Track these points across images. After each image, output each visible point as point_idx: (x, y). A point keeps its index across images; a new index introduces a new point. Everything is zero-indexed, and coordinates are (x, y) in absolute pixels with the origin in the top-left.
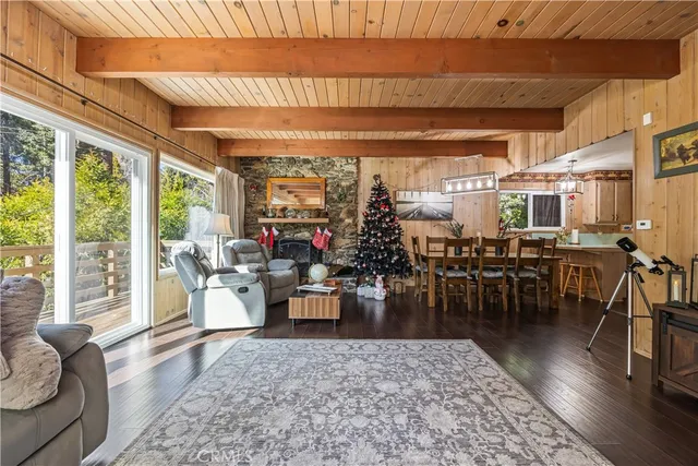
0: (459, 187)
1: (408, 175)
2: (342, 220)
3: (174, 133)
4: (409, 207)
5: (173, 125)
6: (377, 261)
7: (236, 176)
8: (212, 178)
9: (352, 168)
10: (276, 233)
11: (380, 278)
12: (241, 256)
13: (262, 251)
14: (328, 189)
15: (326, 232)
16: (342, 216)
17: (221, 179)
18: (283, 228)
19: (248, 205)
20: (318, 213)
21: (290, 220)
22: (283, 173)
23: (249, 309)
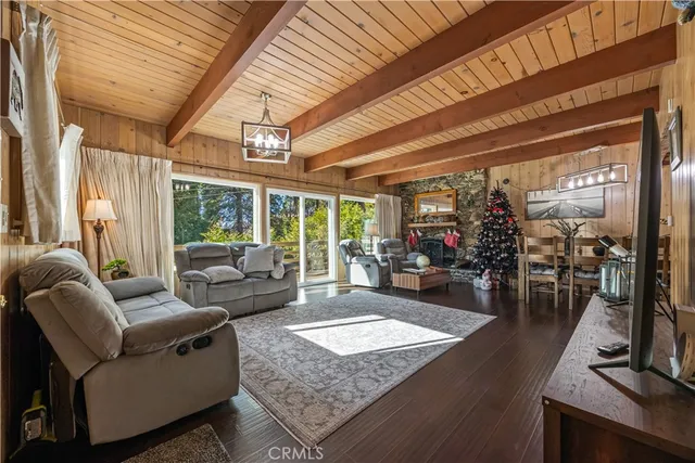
0: (580, 183)
1: (542, 174)
2: (471, 223)
3: (347, 182)
4: (543, 207)
5: (347, 178)
6: (486, 257)
7: (391, 197)
8: (373, 201)
9: (481, 177)
10: (420, 234)
11: (487, 271)
12: (388, 249)
13: (405, 246)
14: (460, 197)
15: (455, 233)
16: (471, 219)
17: (380, 202)
18: (425, 231)
19: (404, 214)
20: (450, 217)
21: (429, 224)
22: (426, 189)
23: (369, 276)
